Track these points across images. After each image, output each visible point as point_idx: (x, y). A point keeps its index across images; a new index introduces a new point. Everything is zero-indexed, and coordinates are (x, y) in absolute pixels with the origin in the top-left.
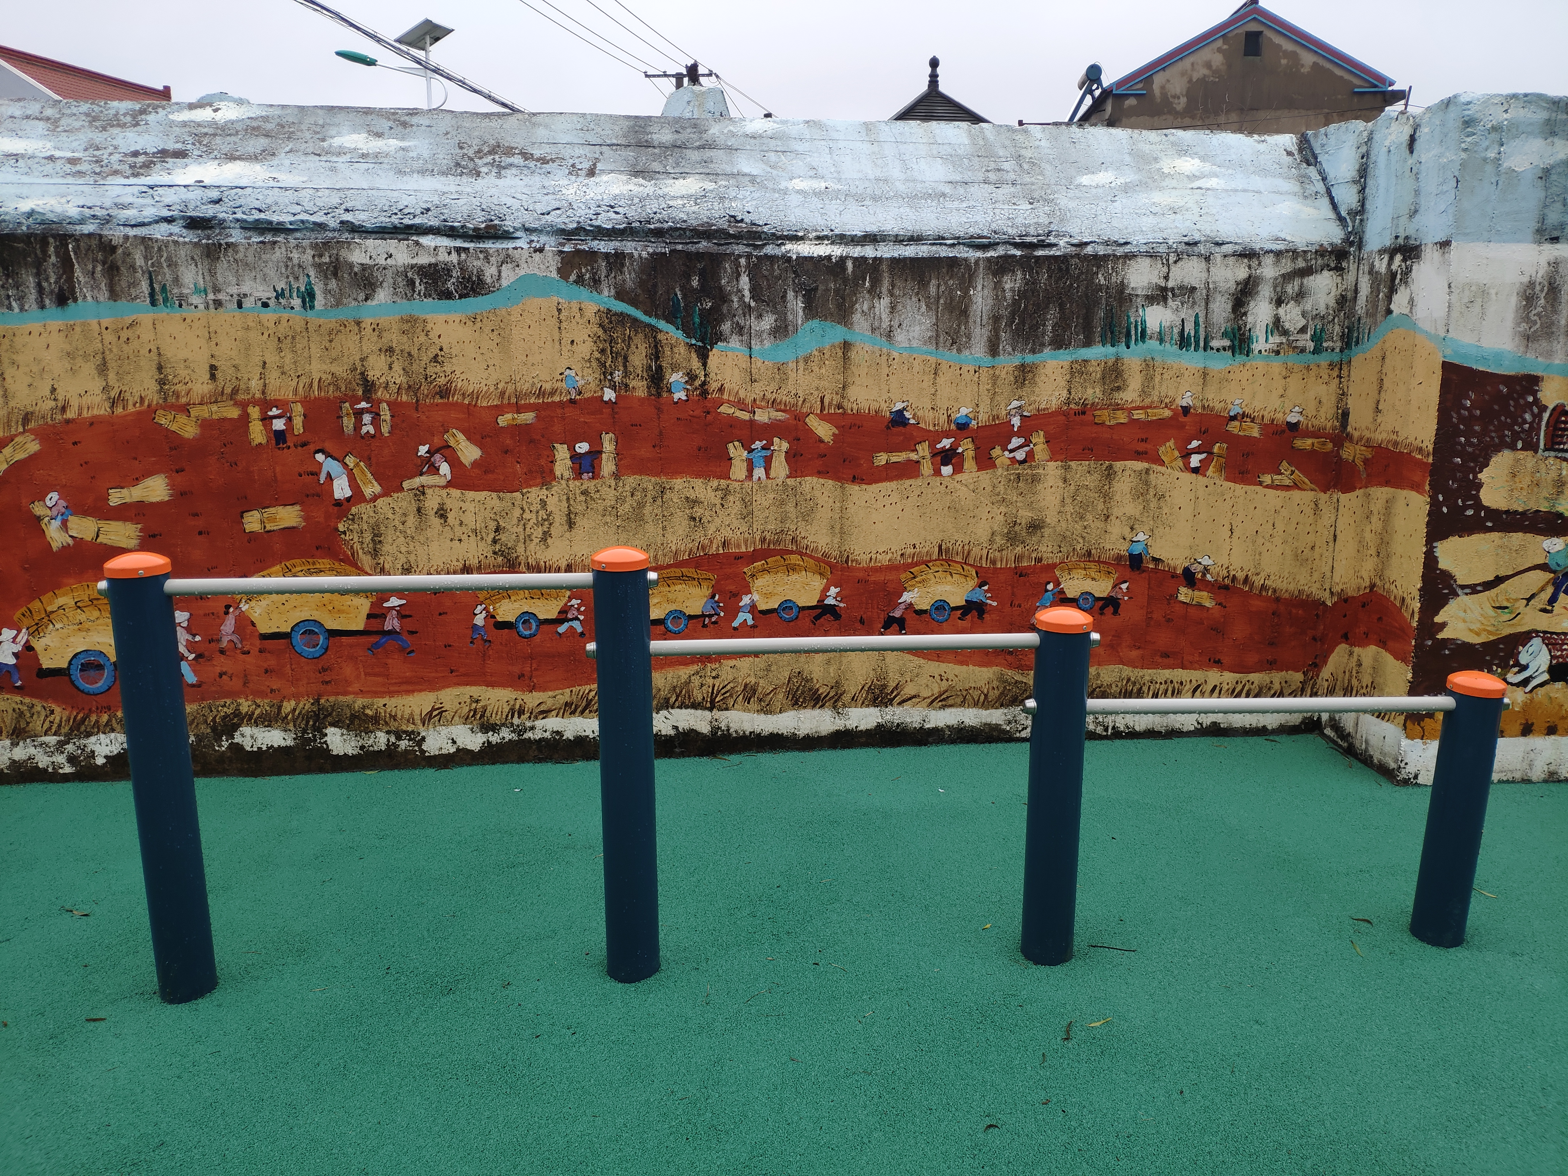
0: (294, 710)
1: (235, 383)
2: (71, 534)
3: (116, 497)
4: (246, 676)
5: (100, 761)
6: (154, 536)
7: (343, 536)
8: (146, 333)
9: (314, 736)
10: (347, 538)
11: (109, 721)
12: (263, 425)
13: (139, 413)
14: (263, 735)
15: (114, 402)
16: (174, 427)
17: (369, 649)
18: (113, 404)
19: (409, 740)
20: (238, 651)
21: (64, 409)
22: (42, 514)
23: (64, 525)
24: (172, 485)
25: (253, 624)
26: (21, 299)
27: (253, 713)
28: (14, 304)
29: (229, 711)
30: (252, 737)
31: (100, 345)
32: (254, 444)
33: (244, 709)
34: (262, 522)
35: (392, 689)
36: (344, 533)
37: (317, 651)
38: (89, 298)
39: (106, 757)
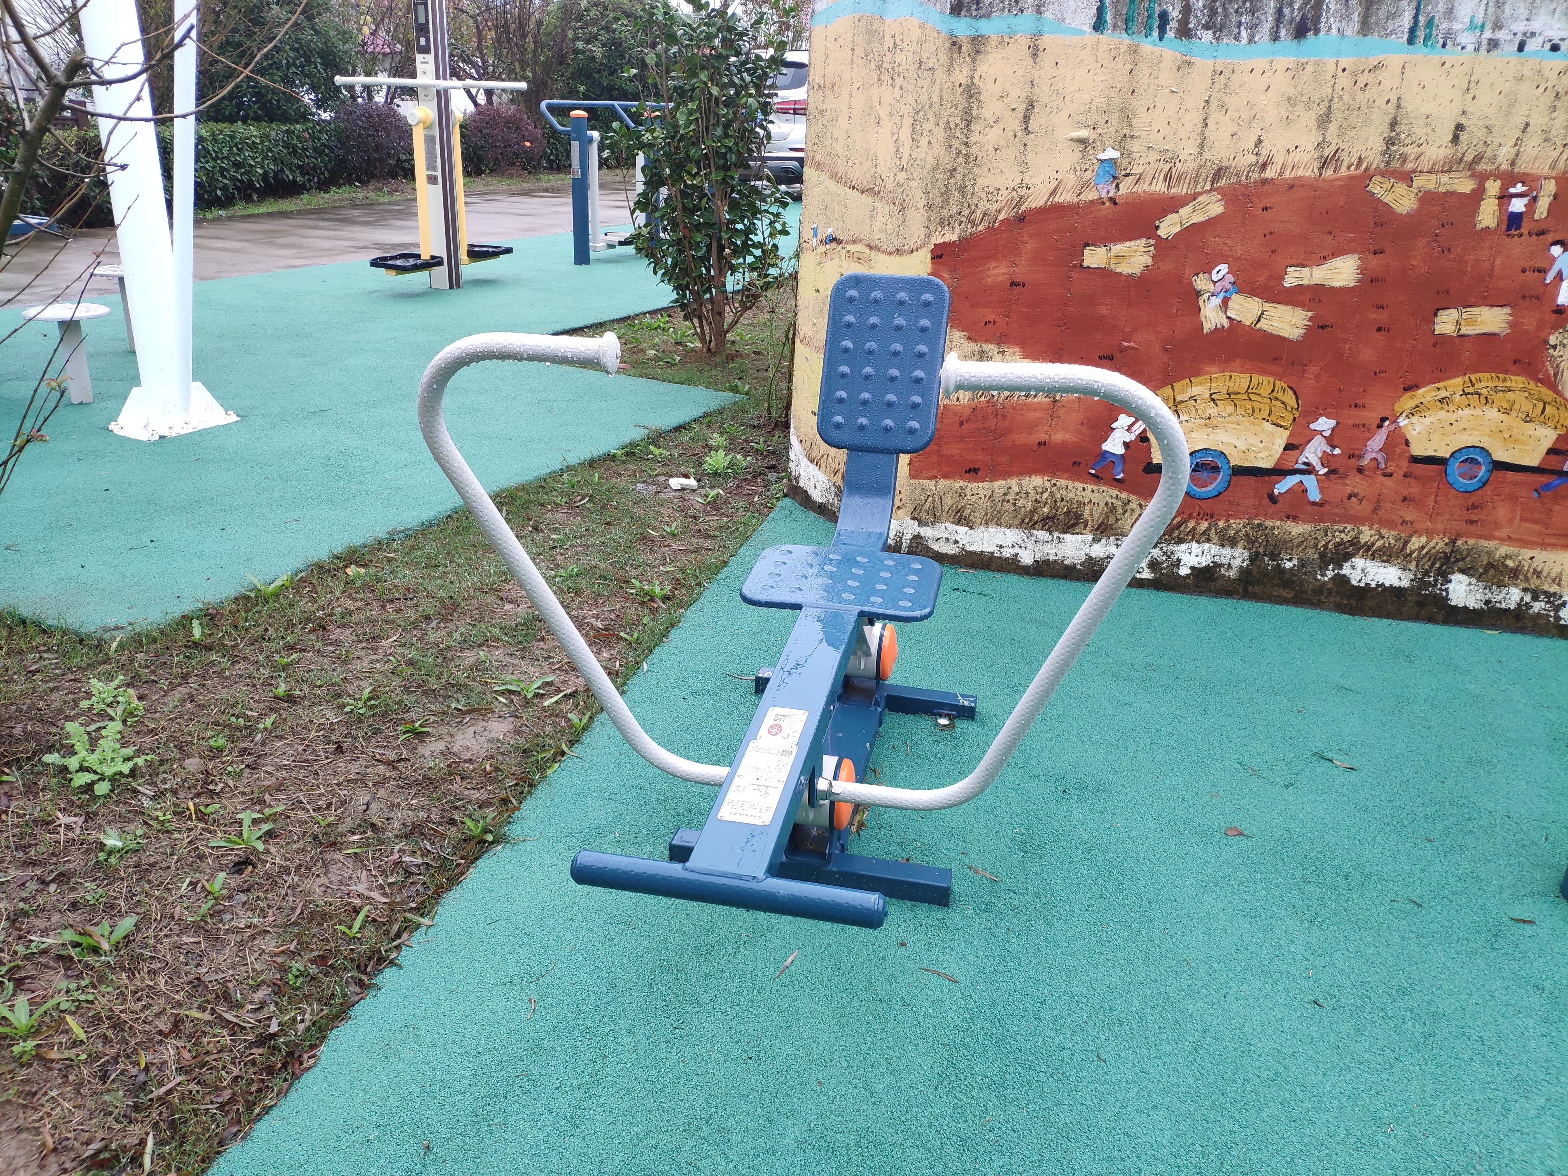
0: (1423, 547)
1: (1481, 148)
2: (1229, 314)
3: (1294, 277)
4: (1379, 501)
5: (1184, 571)
6: (1323, 327)
7: (1551, 351)
8: (1389, 79)
9: (1436, 580)
10: (1556, 354)
11: (1208, 529)
12: (1499, 205)
13: (1351, 178)
14: (1377, 570)
15: (1325, 162)
16: (1387, 199)
17: (1536, 490)
18: (1324, 165)
19: (1547, 603)
20: (1379, 472)
21: (1264, 166)
22: (1204, 288)
23: (1225, 302)
24: (1362, 270)
25: (1407, 443)
26: (1253, 27)
27: (1373, 544)
28: (1244, 34)
29: (1346, 538)
30: (1363, 570)
31: (1330, 90)
32: (1479, 227)
33: (1364, 539)
34: (1458, 323)
35: (1547, 540)
36: (1554, 347)
37: (1474, 483)
38: (1334, 31)
39: (1192, 568)
